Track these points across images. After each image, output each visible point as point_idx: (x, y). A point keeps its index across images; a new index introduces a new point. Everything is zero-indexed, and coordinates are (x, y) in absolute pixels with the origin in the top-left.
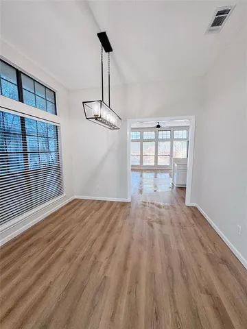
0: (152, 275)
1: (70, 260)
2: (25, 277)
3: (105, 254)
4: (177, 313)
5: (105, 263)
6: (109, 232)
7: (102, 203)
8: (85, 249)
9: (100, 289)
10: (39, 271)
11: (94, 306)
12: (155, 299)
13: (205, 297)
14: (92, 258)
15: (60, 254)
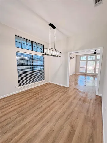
0: (56, 112)
1: (36, 99)
2: (25, 99)
3: (46, 101)
4: (55, 125)
5: (44, 103)
6: (52, 95)
7: (57, 85)
8: (42, 98)
9: (38, 109)
10: (28, 99)
11: (34, 111)
12: (51, 118)
13: (69, 127)
14: (42, 101)
15: (35, 97)
